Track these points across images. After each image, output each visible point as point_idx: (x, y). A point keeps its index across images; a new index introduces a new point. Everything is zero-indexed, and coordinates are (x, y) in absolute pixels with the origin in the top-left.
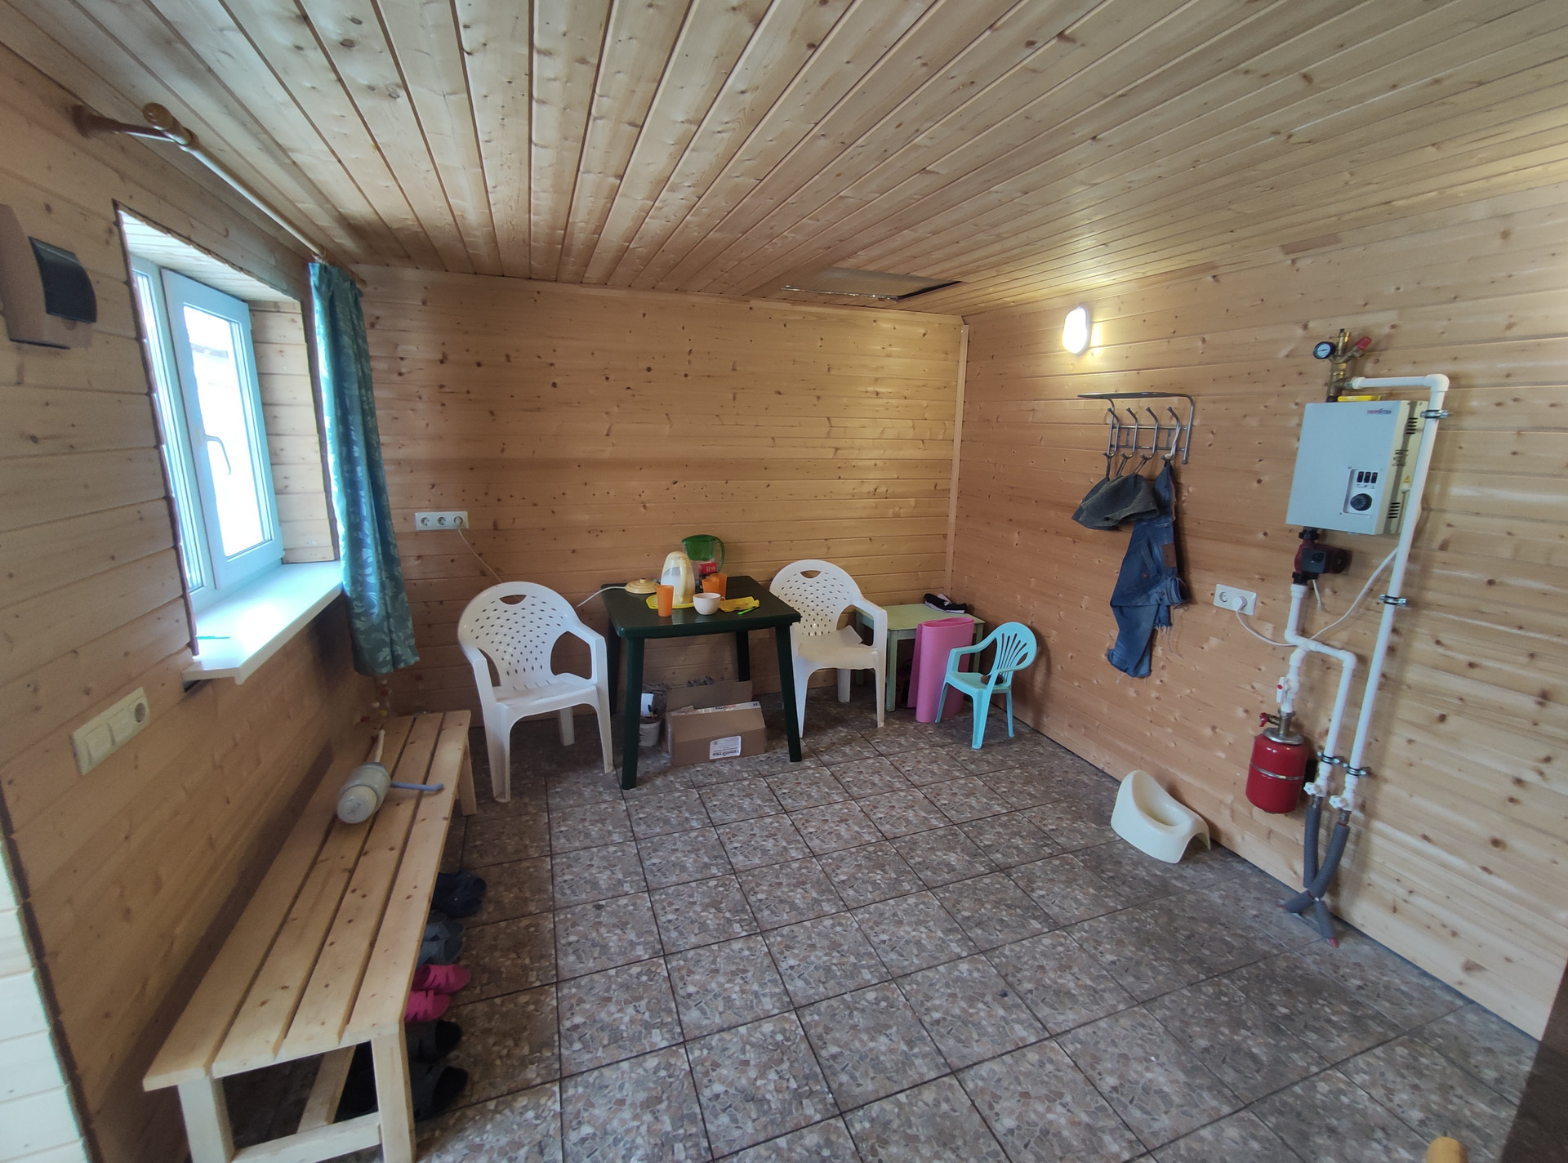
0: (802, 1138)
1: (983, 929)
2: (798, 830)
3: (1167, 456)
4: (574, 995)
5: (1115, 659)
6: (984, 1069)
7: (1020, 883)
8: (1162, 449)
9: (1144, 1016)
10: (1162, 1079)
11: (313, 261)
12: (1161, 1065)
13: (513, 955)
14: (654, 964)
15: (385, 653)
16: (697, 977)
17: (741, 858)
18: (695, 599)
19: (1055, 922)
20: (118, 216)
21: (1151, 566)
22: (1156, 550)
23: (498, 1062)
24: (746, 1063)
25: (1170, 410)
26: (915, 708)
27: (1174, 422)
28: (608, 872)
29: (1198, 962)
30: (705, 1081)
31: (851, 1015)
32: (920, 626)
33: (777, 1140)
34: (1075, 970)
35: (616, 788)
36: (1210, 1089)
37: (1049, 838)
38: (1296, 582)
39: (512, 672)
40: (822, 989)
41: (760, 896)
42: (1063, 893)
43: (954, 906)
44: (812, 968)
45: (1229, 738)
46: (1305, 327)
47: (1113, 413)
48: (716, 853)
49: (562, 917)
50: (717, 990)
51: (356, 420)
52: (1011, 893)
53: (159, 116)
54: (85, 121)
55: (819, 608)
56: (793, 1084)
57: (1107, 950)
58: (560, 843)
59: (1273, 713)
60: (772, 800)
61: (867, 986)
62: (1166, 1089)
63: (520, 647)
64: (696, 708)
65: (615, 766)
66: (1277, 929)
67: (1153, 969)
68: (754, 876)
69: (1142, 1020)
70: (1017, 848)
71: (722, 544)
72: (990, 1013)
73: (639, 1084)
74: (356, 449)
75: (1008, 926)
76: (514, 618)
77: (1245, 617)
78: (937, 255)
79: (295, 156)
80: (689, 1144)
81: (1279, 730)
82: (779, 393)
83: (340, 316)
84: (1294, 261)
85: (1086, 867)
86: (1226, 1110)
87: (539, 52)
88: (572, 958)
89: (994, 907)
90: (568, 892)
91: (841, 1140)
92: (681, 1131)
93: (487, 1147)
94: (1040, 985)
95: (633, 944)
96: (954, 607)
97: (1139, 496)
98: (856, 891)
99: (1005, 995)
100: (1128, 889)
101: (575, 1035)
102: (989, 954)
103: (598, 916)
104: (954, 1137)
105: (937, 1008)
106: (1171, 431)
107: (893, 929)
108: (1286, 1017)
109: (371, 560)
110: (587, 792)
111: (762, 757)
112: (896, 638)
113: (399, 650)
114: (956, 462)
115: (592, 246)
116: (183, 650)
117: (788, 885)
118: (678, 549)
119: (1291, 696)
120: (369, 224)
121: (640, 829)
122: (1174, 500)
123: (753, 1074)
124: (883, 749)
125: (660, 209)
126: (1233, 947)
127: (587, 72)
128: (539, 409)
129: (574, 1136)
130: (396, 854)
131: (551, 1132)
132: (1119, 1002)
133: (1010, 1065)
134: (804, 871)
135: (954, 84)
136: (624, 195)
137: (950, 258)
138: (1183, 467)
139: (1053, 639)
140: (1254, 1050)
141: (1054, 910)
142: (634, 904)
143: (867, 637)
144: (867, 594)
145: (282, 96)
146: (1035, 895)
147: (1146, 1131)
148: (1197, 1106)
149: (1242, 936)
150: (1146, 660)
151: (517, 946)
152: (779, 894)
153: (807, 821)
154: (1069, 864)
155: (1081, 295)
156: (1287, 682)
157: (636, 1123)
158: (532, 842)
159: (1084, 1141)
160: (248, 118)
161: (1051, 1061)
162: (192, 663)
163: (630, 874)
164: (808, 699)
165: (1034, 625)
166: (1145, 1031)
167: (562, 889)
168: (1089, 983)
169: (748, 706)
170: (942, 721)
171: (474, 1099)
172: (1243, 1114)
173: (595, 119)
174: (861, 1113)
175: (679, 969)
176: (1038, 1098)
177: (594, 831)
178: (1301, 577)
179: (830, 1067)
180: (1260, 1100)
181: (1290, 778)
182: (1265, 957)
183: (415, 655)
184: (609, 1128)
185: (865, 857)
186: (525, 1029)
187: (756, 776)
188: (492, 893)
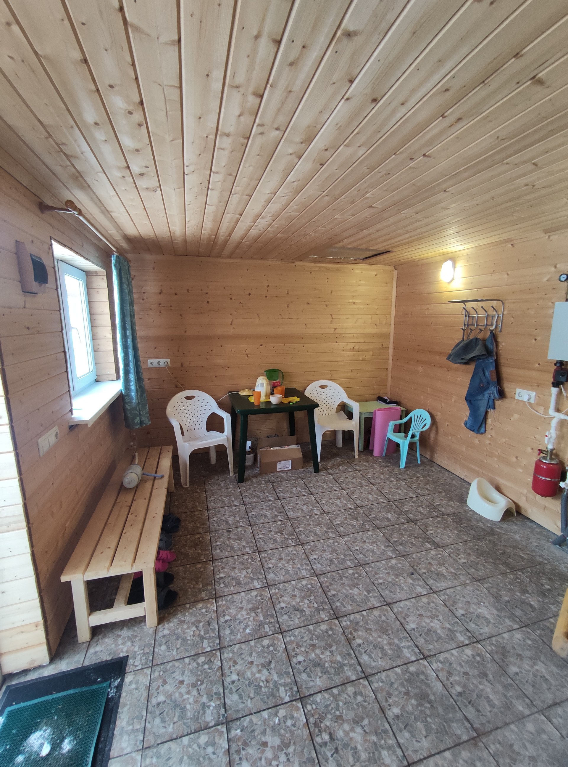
0: (320, 626)
1: (403, 546)
2: (318, 502)
3: (492, 328)
4: (220, 565)
5: (468, 425)
6: (402, 604)
7: (421, 527)
8: (489, 325)
9: (479, 586)
10: (486, 612)
11: (113, 254)
12: (486, 607)
13: (194, 549)
14: (254, 555)
15: (137, 420)
16: (273, 561)
17: (292, 513)
18: (271, 397)
19: (438, 545)
20: (51, 242)
21: (484, 380)
22: (487, 373)
23: (190, 590)
24: (295, 596)
25: (492, 307)
26: (373, 450)
27: (495, 312)
28: (233, 517)
29: (507, 565)
30: (277, 602)
31: (341, 579)
32: (375, 411)
33: (309, 626)
34: (446, 565)
35: (235, 482)
36: (509, 618)
37: (436, 508)
38: (554, 386)
39: (189, 430)
40: (328, 568)
41: (300, 529)
42: (442, 532)
43: (390, 536)
44: (324, 559)
45: (524, 462)
46: (555, 267)
47: (465, 309)
48: (280, 511)
49: (213, 535)
50: (282, 567)
51: (128, 319)
52: (417, 531)
53: (70, 205)
54: (43, 207)
55: (327, 403)
56: (316, 605)
57: (462, 557)
58: (211, 505)
59: (544, 449)
60: (306, 489)
61: (349, 568)
62: (487, 616)
63: (193, 419)
64: (271, 447)
65: (235, 473)
66: (547, 552)
67: (484, 566)
68: (298, 521)
69: (477, 588)
70: (420, 512)
71: (282, 373)
72: (405, 582)
73: (249, 601)
74: (128, 331)
75: (415, 545)
76: (190, 406)
77: (530, 404)
78: (380, 240)
79: (113, 214)
80: (271, 626)
81: (547, 457)
82: (308, 304)
83: (123, 276)
84: (549, 237)
85: (453, 521)
86: (516, 626)
87: (214, 173)
88: (218, 551)
89: (409, 537)
90: (215, 525)
91: (337, 628)
92: (267, 620)
93: (187, 621)
94: (429, 570)
95: (244, 547)
96: (391, 402)
97: (478, 348)
98: (344, 528)
99: (413, 574)
100: (474, 532)
101: (221, 581)
102: (405, 557)
103: (229, 535)
104: (387, 630)
105: (381, 578)
106: (493, 317)
107: (361, 545)
108: (548, 590)
109: (132, 379)
110: (222, 484)
111: (301, 470)
112: (364, 416)
113: (143, 419)
114: (392, 334)
115: (226, 242)
116: (68, 412)
117: (313, 525)
118: (263, 375)
119: (552, 440)
120: (136, 238)
121: (247, 500)
122: (495, 349)
123: (298, 600)
124: (357, 468)
125: (257, 226)
126: (525, 559)
127: (232, 178)
128: (201, 313)
129: (222, 620)
130: (147, 501)
131: (213, 617)
132: (467, 580)
133: (414, 603)
134: (320, 519)
135: (381, 174)
136: (242, 221)
137: (386, 241)
138: (499, 333)
139: (439, 417)
140: (532, 603)
141: (437, 540)
142: (245, 531)
143: (350, 416)
144: (350, 396)
145: (113, 193)
146: (428, 533)
147: (477, 633)
148: (502, 624)
149: (529, 554)
150: (483, 425)
151: (196, 545)
152: (309, 528)
153: (322, 498)
154: (445, 520)
155: (449, 255)
156: (550, 434)
157: (248, 616)
158: (199, 504)
159: (447, 635)
160: (98, 201)
161: (433, 602)
162: (72, 418)
163: (243, 518)
164: (322, 445)
165: (430, 410)
166: (479, 592)
167: (213, 523)
168: (453, 571)
169: (295, 447)
170: (386, 455)
171: (180, 603)
172: (524, 629)
173: (233, 194)
174: (345, 618)
175: (265, 558)
176: (427, 617)
177: (226, 500)
178: (556, 384)
179: (332, 599)
180: (534, 624)
181: (553, 480)
182: (541, 564)
183: (149, 421)
184: (237, 617)
185: (348, 514)
186: (200, 578)
187: (298, 479)
188: (183, 524)
